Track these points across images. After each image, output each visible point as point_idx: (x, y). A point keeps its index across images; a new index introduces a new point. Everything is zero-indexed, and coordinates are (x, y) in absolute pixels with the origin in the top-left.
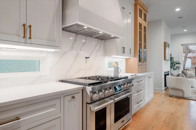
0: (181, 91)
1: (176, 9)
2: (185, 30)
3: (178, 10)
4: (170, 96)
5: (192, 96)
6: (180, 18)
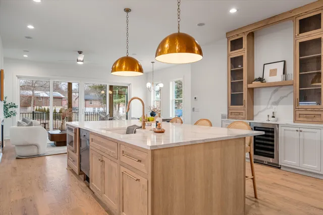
0: (35, 146)
1: (27, 26)
2: (26, 56)
3: (31, 27)
4: (17, 158)
5: (47, 151)
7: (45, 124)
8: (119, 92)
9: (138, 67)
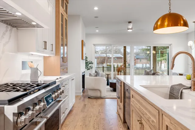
0: (99, 91)
1: (94, 8)
2: (97, 31)
3: (96, 8)
4: (89, 98)
5: (107, 94)
6: (96, 17)
7: (108, 75)
8: (161, 51)
9: (182, 22)
